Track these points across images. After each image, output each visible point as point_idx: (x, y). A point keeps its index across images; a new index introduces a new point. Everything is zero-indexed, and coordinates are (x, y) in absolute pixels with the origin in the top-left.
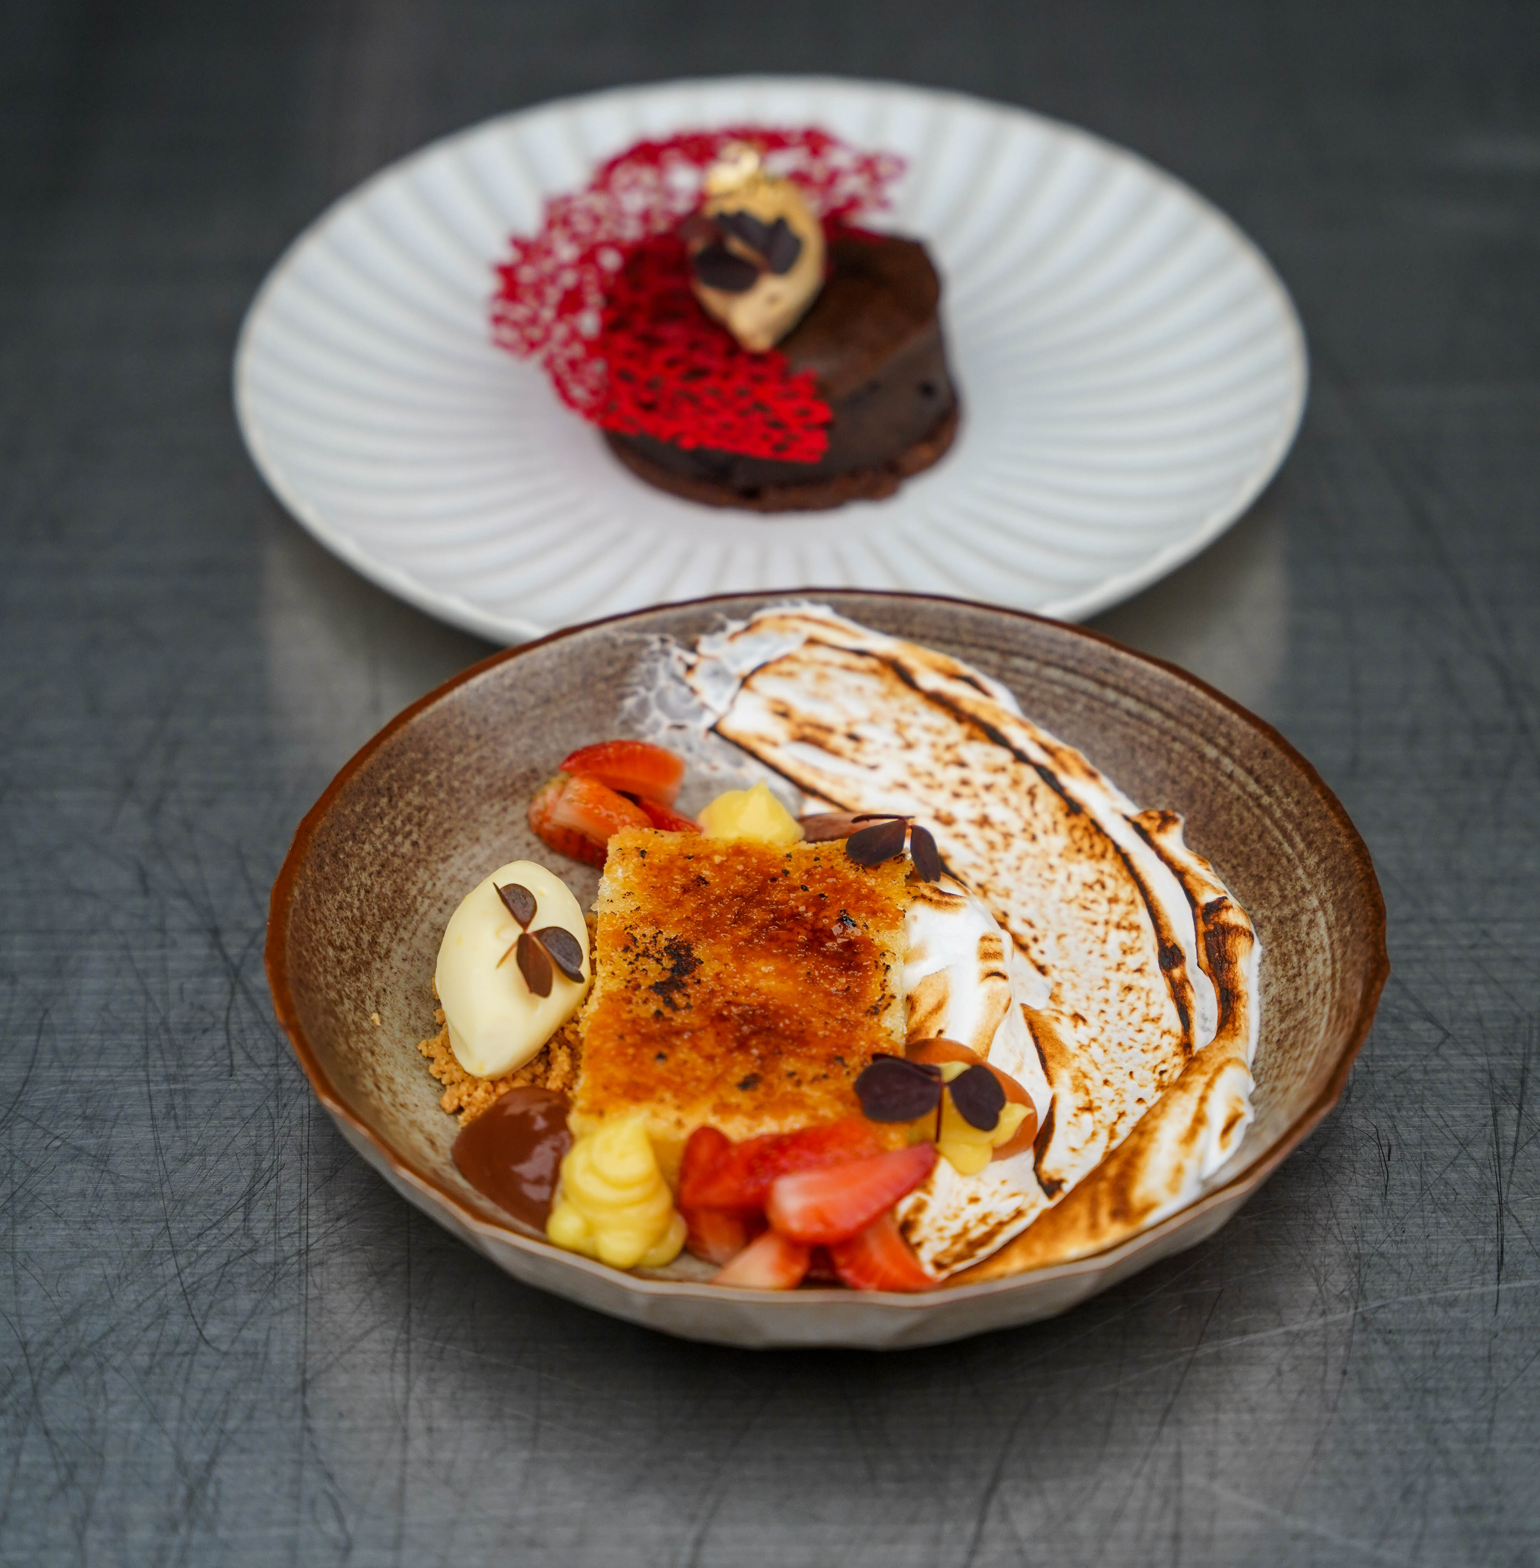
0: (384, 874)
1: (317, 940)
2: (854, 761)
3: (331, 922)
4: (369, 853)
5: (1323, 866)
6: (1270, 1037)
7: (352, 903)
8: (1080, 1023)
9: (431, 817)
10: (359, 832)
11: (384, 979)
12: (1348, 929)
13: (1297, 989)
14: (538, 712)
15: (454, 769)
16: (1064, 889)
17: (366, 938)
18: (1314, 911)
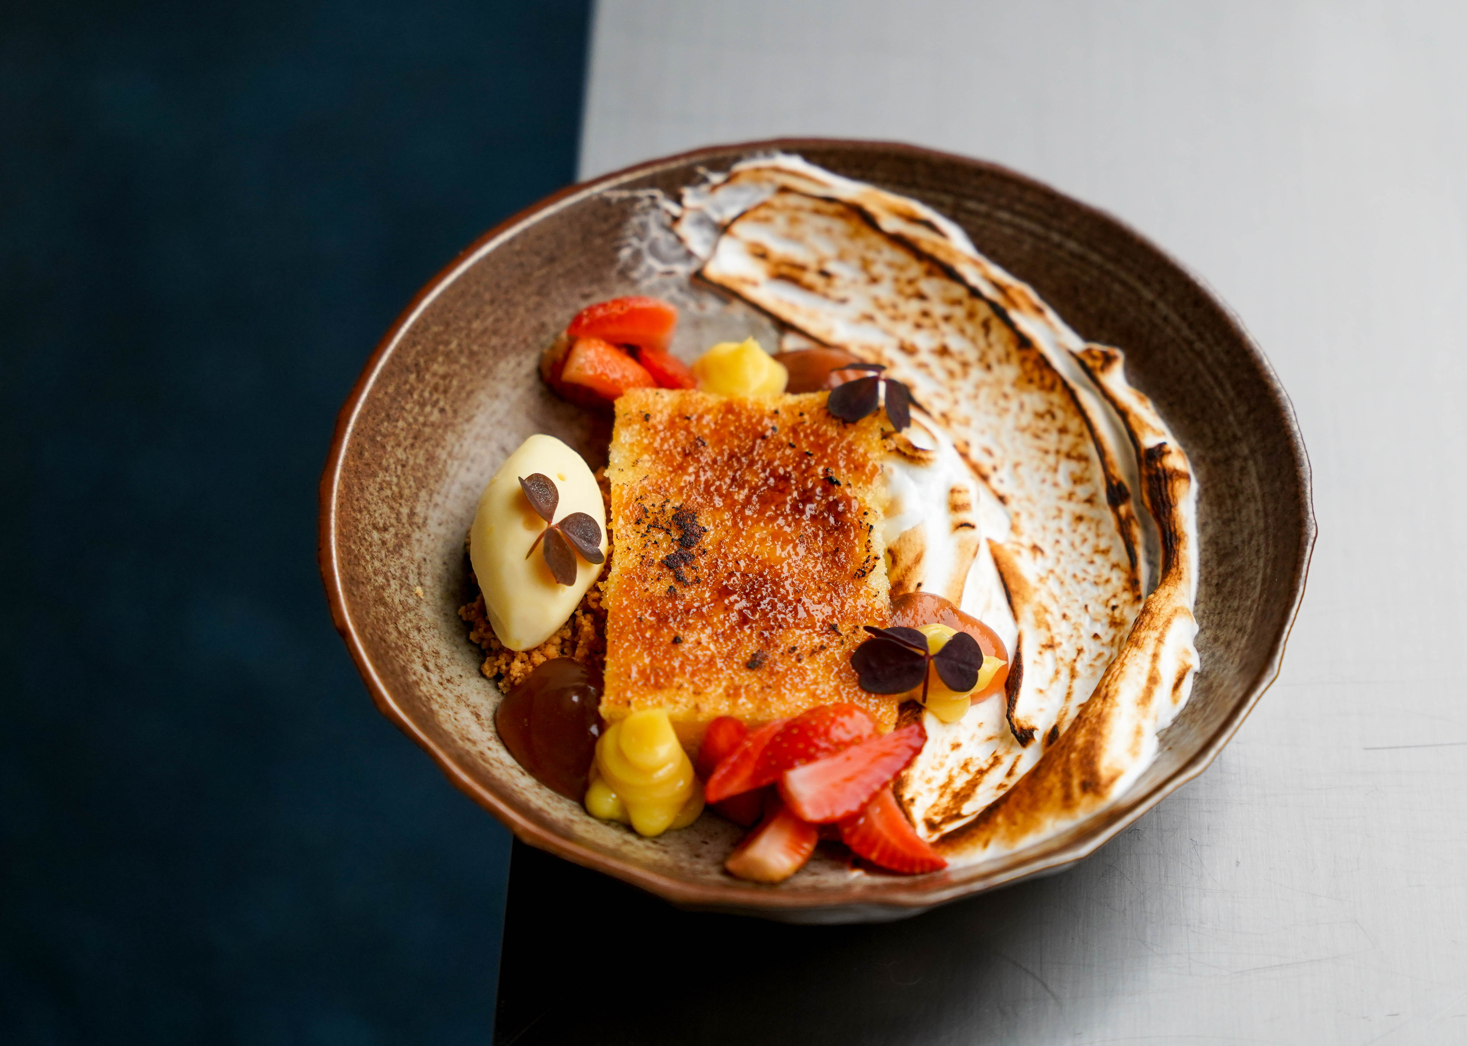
0: (417, 445)
1: (363, 528)
2: (826, 296)
3: (373, 506)
4: (402, 429)
5: (1252, 416)
6: (1209, 579)
7: (391, 481)
8: (1039, 554)
9: (455, 383)
10: (392, 412)
11: (423, 548)
12: (1278, 484)
13: (1232, 534)
14: (544, 271)
15: (473, 335)
16: (1017, 417)
17: (405, 511)
18: (1245, 459)
